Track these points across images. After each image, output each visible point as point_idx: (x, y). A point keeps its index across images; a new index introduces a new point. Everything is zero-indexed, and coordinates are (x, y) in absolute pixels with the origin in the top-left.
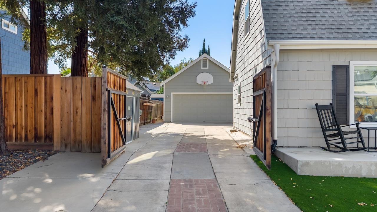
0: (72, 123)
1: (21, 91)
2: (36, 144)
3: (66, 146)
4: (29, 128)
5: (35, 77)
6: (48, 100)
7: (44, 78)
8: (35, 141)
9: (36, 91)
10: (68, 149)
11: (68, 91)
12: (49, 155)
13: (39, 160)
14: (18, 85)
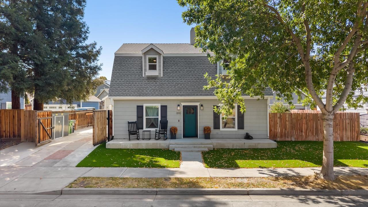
0: (29, 130)
1: (7, 116)
2: (14, 139)
3: (26, 139)
4: (11, 132)
5: (13, 111)
6: (19, 120)
7: (17, 111)
8: (14, 138)
9: (14, 116)
10: (28, 141)
11: (27, 116)
12: (19, 143)
13: (14, 145)
14: (6, 113)
